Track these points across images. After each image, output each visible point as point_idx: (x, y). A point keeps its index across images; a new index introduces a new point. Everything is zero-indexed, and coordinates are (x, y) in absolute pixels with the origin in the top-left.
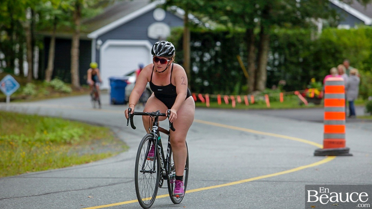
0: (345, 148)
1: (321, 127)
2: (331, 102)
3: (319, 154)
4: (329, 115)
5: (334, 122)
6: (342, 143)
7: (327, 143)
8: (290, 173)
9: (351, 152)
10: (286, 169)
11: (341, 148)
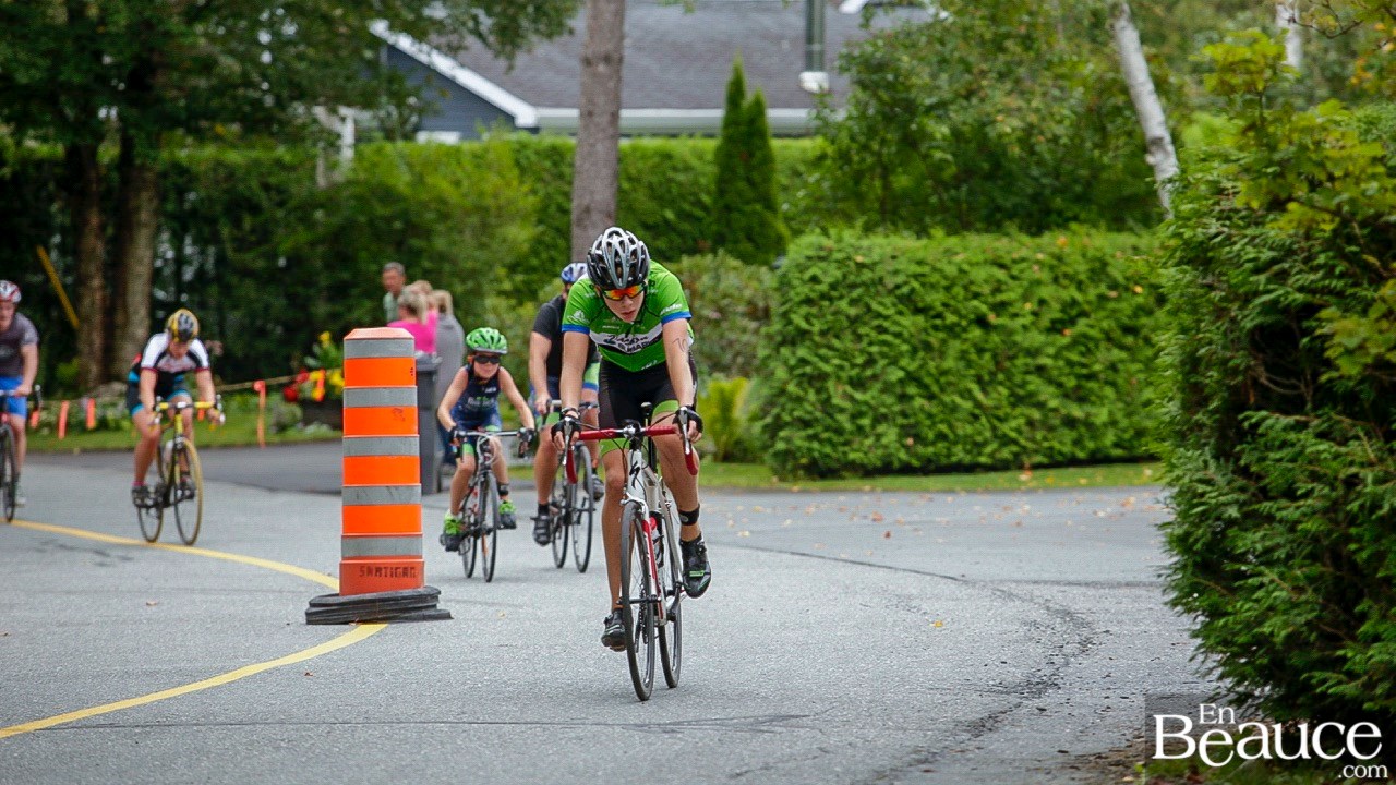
0: (421, 590)
1: (331, 512)
2: (371, 421)
3: (325, 613)
4: (360, 470)
5: (379, 495)
6: (411, 571)
7: (353, 572)
8: (203, 692)
9: (441, 606)
10: (194, 676)
11: (407, 592)
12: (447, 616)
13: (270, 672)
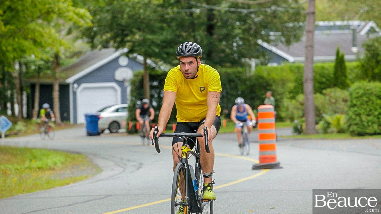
0: (276, 162)
2: (263, 126)
3: (256, 168)
4: (262, 137)
5: (267, 142)
6: (274, 158)
7: (262, 159)
8: (233, 185)
9: (281, 165)
10: (230, 182)
11: (273, 163)
12: (282, 168)
13: (246, 181)
